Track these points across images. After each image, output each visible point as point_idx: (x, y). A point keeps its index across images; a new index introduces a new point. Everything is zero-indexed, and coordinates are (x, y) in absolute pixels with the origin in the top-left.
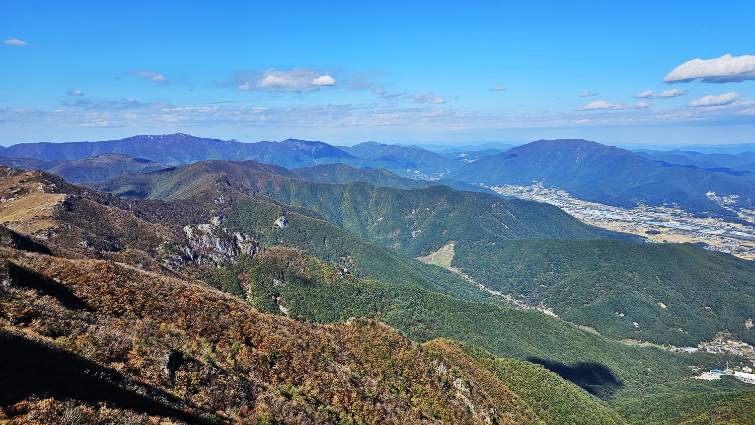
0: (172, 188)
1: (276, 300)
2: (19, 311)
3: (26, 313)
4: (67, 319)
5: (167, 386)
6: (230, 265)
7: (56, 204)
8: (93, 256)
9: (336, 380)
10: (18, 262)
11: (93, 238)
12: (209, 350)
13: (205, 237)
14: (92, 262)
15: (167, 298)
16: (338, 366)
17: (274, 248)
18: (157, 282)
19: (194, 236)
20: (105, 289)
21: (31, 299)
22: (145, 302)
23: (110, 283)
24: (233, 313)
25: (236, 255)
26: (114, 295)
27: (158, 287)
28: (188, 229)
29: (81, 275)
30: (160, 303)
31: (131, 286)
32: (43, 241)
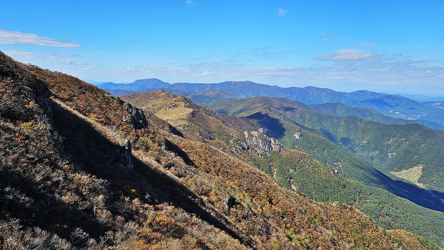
0: (241, 110)
1: (290, 181)
2: (167, 162)
3: (169, 163)
4: (186, 169)
5: (226, 215)
6: (266, 156)
7: (188, 113)
8: (201, 141)
9: (321, 237)
10: (169, 139)
11: (202, 132)
12: (249, 200)
13: (254, 139)
14: (199, 144)
15: (231, 168)
16: (323, 229)
17: (292, 150)
18: (227, 159)
19: (249, 137)
20: (203, 158)
21: (172, 157)
22: (221, 168)
23: (206, 155)
24: (264, 183)
25: (270, 151)
26: (207, 161)
27: (227, 161)
28: (246, 133)
29: (194, 149)
30: (227, 170)
31: (215, 158)
32: (181, 131)
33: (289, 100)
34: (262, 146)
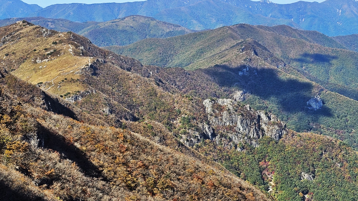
0: (194, 56)
1: (304, 197)
2: (43, 172)
3: (49, 175)
4: (84, 186)
7: (83, 67)
8: (114, 124)
10: (45, 124)
11: (115, 105)
13: (225, 114)
14: (110, 130)
15: (180, 177)
17: (305, 134)
18: (171, 159)
19: (214, 111)
20: (120, 160)
21: (54, 161)
22: (158, 179)
23: (125, 154)
25: (259, 138)
26: (128, 167)
27: (171, 163)
28: (207, 103)
29: (99, 142)
30: (172, 182)
31: (145, 159)
32: (70, 105)
33: (294, 30)
34: (241, 129)
